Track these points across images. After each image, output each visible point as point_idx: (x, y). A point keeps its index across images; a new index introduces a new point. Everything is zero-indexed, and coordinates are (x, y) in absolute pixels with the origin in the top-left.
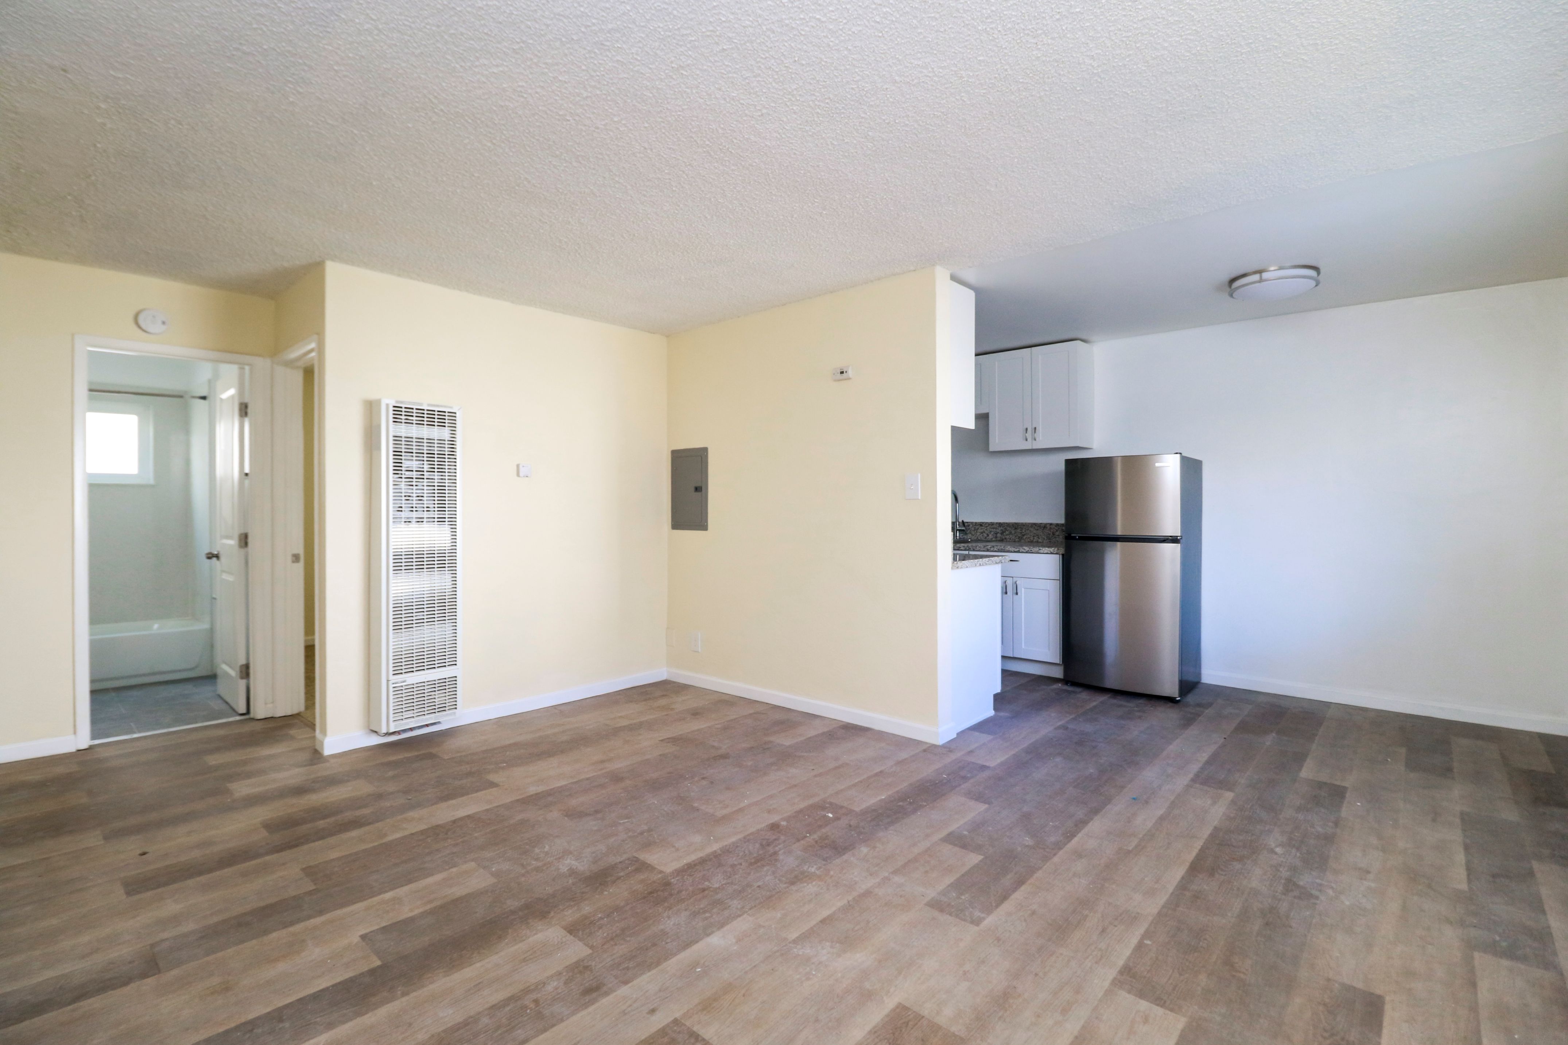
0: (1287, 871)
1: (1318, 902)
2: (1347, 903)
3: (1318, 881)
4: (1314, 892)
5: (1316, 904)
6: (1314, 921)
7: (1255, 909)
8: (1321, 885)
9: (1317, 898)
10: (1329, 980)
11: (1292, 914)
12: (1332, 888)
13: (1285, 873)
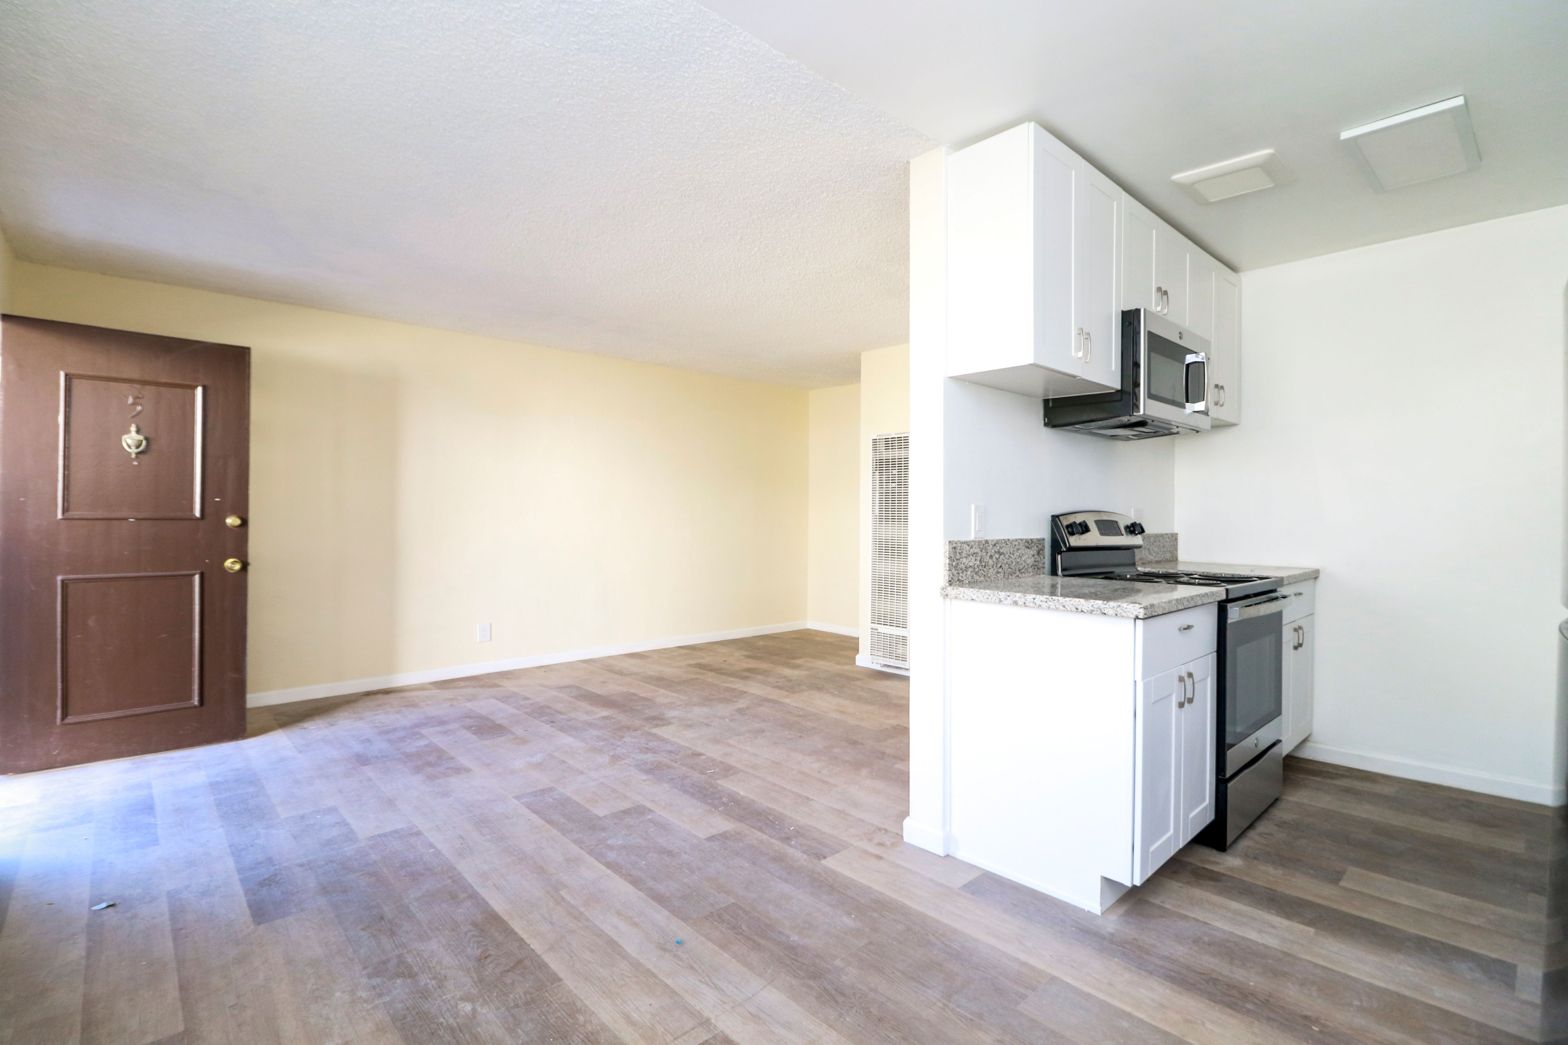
0: (425, 985)
1: (364, 972)
2: (338, 994)
3: (387, 999)
4: (376, 981)
5: (365, 968)
6: (351, 950)
7: (404, 923)
8: (380, 996)
9: (369, 976)
10: (302, 910)
11: (373, 942)
12: (366, 1001)
13: (424, 980)
